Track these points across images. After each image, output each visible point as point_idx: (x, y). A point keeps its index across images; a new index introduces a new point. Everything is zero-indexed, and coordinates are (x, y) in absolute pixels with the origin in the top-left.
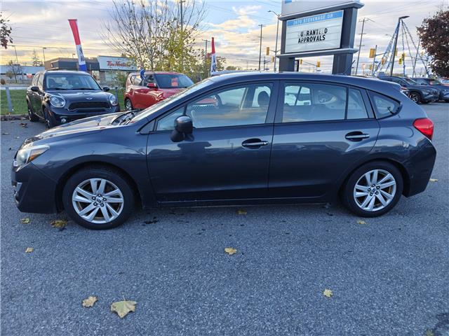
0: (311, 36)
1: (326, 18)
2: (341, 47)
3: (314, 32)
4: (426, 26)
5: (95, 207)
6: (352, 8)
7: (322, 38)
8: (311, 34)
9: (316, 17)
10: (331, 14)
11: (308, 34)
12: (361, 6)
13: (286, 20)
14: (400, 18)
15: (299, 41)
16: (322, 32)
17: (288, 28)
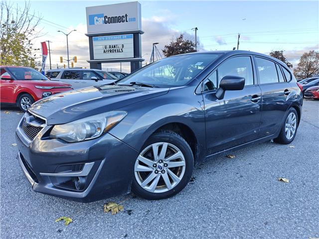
0: (113, 49)
1: (122, 38)
2: (134, 57)
3: (115, 47)
4: (167, 50)
5: (156, 175)
6: (138, 33)
7: (121, 51)
8: (112, 47)
9: (115, 37)
10: (125, 36)
11: (110, 47)
12: (143, 33)
13: (92, 37)
14: (154, 44)
15: (104, 52)
16: (121, 47)
17: (94, 42)
